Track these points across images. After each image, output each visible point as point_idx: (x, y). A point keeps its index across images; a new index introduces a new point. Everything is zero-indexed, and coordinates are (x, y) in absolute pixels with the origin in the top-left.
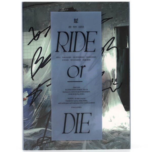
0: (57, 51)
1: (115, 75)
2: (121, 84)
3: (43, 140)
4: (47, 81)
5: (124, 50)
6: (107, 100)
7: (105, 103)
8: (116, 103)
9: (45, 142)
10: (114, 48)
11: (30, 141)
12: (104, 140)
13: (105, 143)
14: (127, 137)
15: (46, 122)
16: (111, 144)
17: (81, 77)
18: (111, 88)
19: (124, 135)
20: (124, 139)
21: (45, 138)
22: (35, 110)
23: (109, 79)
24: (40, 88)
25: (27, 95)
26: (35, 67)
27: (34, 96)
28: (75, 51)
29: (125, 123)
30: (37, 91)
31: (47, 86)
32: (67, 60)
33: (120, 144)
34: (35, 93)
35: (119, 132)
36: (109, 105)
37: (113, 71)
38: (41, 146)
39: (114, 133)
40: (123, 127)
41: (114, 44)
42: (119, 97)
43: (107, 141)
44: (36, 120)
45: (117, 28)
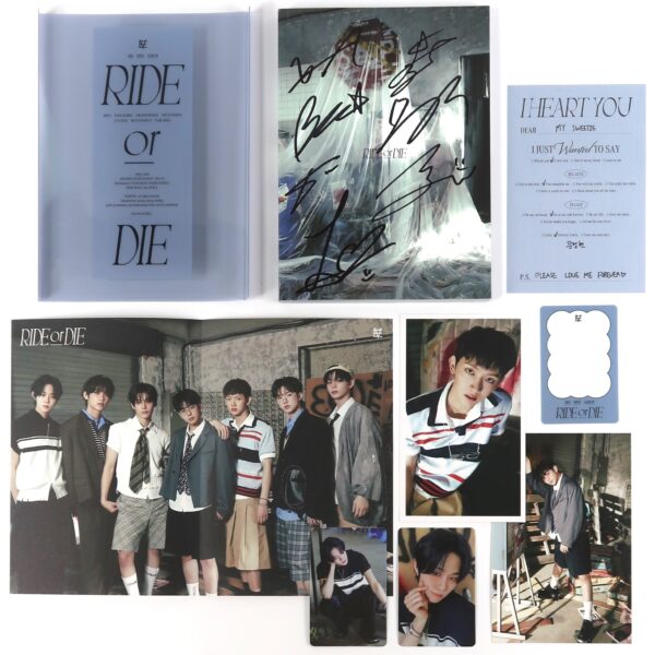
0: (105, 103)
1: (460, 151)
2: (474, 168)
3: (317, 280)
4: (326, 163)
5: (480, 103)
6: (446, 201)
7: (440, 207)
8: (463, 207)
9: (321, 283)
10: (460, 98)
11: (292, 282)
12: (439, 281)
13: (440, 287)
14: (486, 275)
15: (324, 244)
16: (453, 288)
17: (151, 153)
18: (453, 176)
19: (478, 271)
20: (478, 279)
21: (322, 277)
22: (303, 221)
23: (449, 158)
24: (311, 178)
25: (287, 190)
26: (303, 135)
27: (301, 192)
28: (139, 103)
29: (482, 248)
30: (306, 183)
31: (327, 173)
32: (125, 121)
33: (472, 288)
34: (303, 187)
35: (470, 265)
36: (448, 212)
37: (458, 144)
38: (314, 292)
39: (458, 266)
40: (477, 255)
41: (461, 89)
42: (469, 195)
43: (445, 283)
44: (303, 240)
45: (466, 57)
